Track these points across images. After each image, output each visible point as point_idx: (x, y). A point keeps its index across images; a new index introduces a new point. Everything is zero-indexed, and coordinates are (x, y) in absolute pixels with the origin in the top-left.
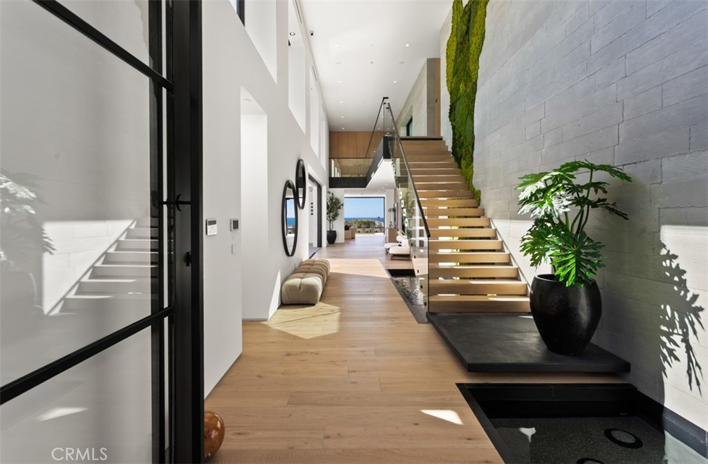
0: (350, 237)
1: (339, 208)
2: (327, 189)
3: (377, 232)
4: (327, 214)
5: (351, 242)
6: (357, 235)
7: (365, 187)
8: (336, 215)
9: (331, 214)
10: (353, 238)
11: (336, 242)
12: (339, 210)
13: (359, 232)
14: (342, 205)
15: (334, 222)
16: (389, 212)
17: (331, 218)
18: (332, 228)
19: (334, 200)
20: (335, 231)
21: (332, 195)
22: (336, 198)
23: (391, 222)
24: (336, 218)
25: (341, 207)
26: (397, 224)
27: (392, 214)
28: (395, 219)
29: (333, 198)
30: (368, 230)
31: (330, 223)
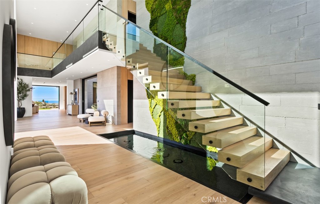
1: (29, 90)
2: (17, 76)
3: (51, 108)
5: (36, 115)
6: (40, 110)
7: (51, 77)
8: (26, 96)
9: (20, 95)
10: (37, 112)
11: (25, 116)
12: (28, 92)
15: (22, 101)
16: (70, 95)
17: (20, 98)
18: (21, 105)
19: (23, 85)
20: (24, 108)
21: (21, 81)
22: (25, 83)
23: (72, 101)
24: (25, 98)
25: (31, 90)
26: (78, 102)
27: (73, 95)
28: (75, 99)
29: (22, 83)
30: (45, 107)
31: (19, 102)
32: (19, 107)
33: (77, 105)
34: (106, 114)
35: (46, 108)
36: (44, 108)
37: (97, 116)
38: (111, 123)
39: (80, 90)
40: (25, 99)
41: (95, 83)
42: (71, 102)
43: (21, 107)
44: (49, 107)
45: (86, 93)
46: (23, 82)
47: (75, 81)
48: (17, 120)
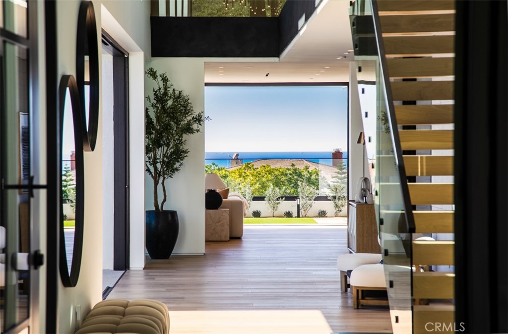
0: (226, 234)
1: (188, 129)
2: (146, 62)
3: (322, 214)
4: (148, 150)
5: (230, 252)
7: (277, 54)
8: (178, 155)
9: (159, 153)
10: (236, 238)
12: (185, 136)
13: (257, 214)
14: (199, 119)
15: (168, 181)
17: (159, 166)
18: (165, 200)
19: (170, 103)
20: (173, 214)
21: (161, 84)
22: (177, 93)
23: (365, 180)
24: (177, 165)
25: (195, 126)
29: (165, 94)
30: (291, 206)
31: (156, 183)
35: (298, 216)
36: (289, 215)
40: (177, 169)
43: (164, 209)
46: (170, 91)
48: (144, 269)
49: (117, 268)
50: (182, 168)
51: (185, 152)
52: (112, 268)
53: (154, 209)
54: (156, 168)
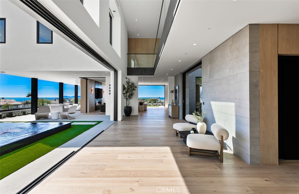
0: (143, 110)
1: (134, 89)
3: (160, 105)
5: (144, 114)
6: (148, 107)
7: (153, 75)
8: (132, 95)
10: (145, 110)
11: (132, 114)
12: (133, 91)
13: (150, 105)
15: (130, 100)
16: (171, 93)
18: (129, 104)
19: (130, 84)
20: (131, 107)
22: (132, 82)
23: (173, 100)
26: (178, 102)
27: (174, 94)
28: (176, 98)
30: (155, 104)
31: (127, 101)
32: (127, 105)
33: (177, 105)
34: (222, 137)
37: (201, 133)
38: (232, 152)
39: (180, 87)
41: (198, 78)
42: (171, 101)
43: (129, 106)
44: (158, 105)
45: (187, 90)
46: (130, 81)
47: (176, 77)
48: (121, 121)
49: (114, 120)
50: (133, 98)
51: (134, 94)
52: (113, 120)
53: (126, 106)
54: (127, 98)
